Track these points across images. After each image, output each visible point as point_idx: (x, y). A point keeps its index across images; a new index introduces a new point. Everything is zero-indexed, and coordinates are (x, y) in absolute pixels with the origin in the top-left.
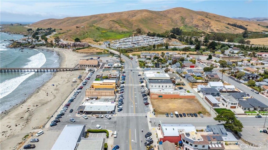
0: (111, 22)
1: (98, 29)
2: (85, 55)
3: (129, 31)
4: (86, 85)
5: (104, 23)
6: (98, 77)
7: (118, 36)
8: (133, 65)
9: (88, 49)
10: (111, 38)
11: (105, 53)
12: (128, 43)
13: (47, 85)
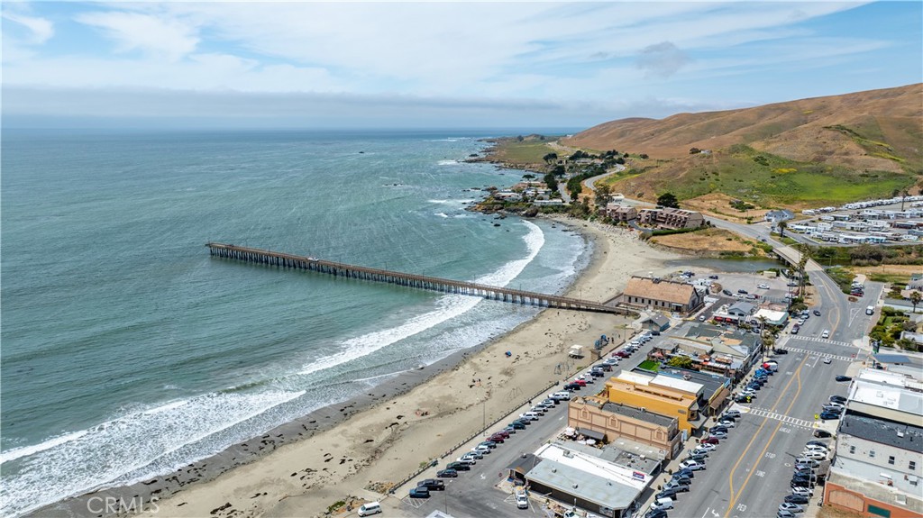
0: (825, 132)
1: (761, 160)
2: (676, 256)
3: (901, 171)
4: (602, 375)
5: (797, 138)
6: (656, 354)
7: (838, 193)
8: (842, 325)
9: (696, 237)
10: (808, 198)
11: (755, 259)
12: (873, 223)
13: (495, 348)
